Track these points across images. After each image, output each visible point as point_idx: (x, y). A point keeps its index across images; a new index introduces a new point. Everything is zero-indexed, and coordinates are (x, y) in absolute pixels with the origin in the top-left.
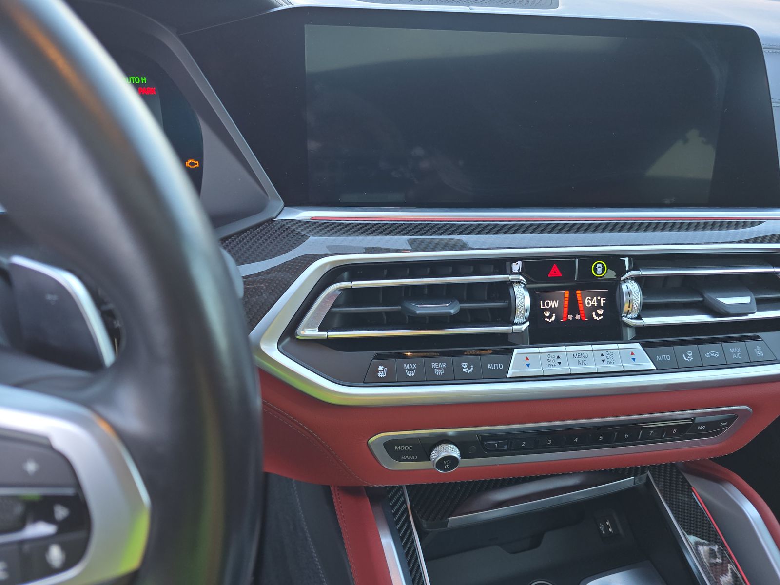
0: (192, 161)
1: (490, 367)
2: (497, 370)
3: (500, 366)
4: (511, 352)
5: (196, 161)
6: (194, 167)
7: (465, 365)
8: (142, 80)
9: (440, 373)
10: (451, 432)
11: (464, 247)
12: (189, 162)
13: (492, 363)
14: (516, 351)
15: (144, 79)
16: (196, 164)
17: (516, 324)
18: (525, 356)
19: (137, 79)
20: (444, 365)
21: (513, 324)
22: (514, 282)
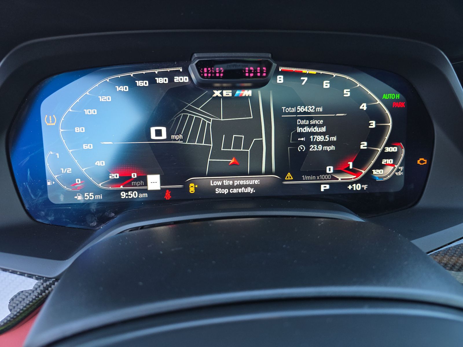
0: (422, 159)
5: (425, 160)
6: (423, 164)
8: (397, 96)
12: (420, 160)
15: (398, 95)
16: (425, 162)
19: (393, 96)
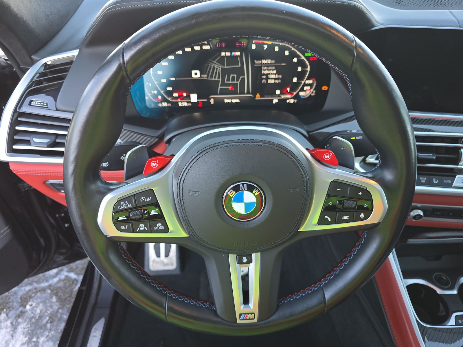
1: (445, 181)
2: (448, 183)
3: (450, 182)
4: (455, 176)
7: (434, 180)
9: (423, 182)
10: (419, 205)
11: (430, 130)
12: (323, 88)
13: (447, 180)
14: (457, 176)
16: (326, 88)
17: (459, 165)
18: (461, 179)
19: (310, 54)
20: (425, 179)
21: (458, 165)
22: (461, 148)
